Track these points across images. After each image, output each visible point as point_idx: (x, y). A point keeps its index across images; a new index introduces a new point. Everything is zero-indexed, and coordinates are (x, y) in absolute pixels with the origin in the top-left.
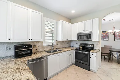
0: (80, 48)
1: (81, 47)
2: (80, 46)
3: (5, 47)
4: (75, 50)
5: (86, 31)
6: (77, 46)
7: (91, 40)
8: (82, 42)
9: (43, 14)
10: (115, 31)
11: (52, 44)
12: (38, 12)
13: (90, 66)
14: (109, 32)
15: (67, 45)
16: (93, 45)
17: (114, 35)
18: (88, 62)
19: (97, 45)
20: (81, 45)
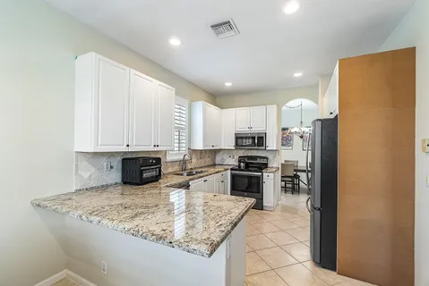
0: (239, 166)
1: (242, 164)
2: (240, 161)
3: (104, 162)
4: (232, 169)
5: (253, 129)
6: (233, 162)
7: (264, 148)
8: (242, 153)
9: (174, 89)
10: (303, 129)
11: (182, 157)
12: (165, 85)
13: (262, 199)
14: (293, 130)
15: (208, 161)
16: (267, 158)
17: (301, 137)
18: (259, 192)
19: (275, 157)
20: (241, 159)
